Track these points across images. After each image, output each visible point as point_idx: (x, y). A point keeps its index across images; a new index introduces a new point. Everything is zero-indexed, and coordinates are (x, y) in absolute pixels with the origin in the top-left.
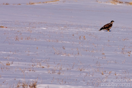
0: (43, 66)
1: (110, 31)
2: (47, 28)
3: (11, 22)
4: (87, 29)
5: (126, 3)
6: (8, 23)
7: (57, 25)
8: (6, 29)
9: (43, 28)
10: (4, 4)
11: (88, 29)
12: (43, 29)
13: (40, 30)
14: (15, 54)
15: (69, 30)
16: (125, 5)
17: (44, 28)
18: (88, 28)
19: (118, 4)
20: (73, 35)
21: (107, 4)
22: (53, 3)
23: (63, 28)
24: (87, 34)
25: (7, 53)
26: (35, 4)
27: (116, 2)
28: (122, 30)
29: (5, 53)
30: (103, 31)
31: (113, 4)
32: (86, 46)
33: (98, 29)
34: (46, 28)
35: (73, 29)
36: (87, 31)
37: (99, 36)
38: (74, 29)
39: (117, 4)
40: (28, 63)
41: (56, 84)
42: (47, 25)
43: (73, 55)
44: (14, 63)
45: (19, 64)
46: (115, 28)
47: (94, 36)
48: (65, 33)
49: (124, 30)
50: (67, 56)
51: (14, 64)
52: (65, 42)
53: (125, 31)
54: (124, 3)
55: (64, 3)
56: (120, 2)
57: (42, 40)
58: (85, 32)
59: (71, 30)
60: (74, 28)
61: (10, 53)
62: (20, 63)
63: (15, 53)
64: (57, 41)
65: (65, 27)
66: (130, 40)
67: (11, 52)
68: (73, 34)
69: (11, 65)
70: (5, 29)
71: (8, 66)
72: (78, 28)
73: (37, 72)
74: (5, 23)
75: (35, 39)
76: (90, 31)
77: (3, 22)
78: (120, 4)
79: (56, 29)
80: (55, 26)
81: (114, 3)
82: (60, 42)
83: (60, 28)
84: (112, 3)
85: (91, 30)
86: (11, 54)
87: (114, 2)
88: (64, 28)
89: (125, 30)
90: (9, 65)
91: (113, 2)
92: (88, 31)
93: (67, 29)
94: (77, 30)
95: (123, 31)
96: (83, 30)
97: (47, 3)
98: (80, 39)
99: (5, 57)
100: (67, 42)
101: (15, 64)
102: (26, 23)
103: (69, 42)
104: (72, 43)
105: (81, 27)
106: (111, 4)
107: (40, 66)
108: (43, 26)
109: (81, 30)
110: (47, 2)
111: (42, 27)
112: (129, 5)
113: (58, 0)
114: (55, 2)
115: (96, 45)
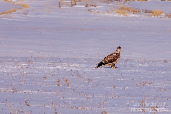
1: (116, 68)
4: (71, 65)
5: (146, 12)
7: (14, 60)
11: (74, 65)
15: (36, 67)
16: (143, 16)
18: (75, 63)
19: (131, 15)
20: (45, 78)
21: (109, 15)
22: (5, 17)
23: (25, 66)
24: (72, 74)
27: (126, 11)
30: (103, 68)
31: (122, 16)
32: (69, 98)
33: (92, 64)
35: (44, 66)
36: (71, 68)
37: (95, 78)
38: (47, 66)
39: (129, 15)
46: (126, 61)
47: (86, 78)
48: (30, 73)
49: (144, 65)
52: (30, 92)
53: (145, 67)
54: (142, 12)
55: (27, 15)
56: (135, 12)
58: (68, 71)
59: (40, 68)
60: (46, 63)
64: (15, 90)
65: (29, 62)
66: (156, 84)
68: (45, 76)
72: (53, 64)
76: (77, 69)
78: (135, 15)
79: (11, 68)
80: (9, 61)
81: (123, 13)
82: (20, 92)
83: (19, 65)
84: (118, 13)
85: (80, 67)
87: (124, 11)
88: (28, 64)
89: (146, 65)
91: (120, 11)
92: (74, 69)
93: (32, 67)
94: (53, 68)
95: (141, 67)
96: (64, 68)
98: (58, 85)
100: (34, 92)
103: (37, 92)
104: (44, 92)
105: (60, 61)
106: (117, 15)
109: (60, 67)
112: (153, 17)
113: (15, 11)
114: (8, 16)
115: (89, 96)
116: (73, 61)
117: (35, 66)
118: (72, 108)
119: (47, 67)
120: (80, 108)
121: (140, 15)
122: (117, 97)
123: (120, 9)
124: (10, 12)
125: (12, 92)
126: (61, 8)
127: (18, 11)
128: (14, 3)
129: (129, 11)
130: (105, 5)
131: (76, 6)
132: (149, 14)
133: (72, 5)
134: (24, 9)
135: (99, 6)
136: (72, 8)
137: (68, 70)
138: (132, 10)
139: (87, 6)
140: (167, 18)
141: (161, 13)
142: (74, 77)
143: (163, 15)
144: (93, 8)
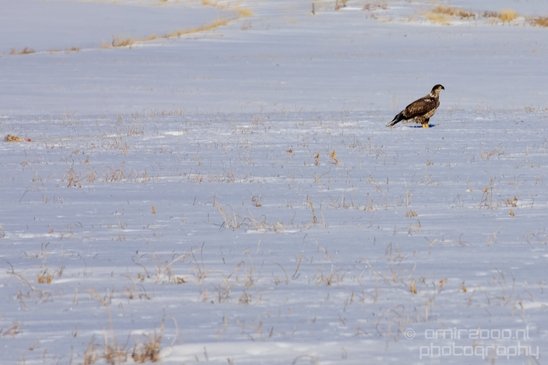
0: (181, 277)
1: (430, 126)
2: (186, 130)
3: (46, 117)
4: (340, 125)
5: (485, 15)
6: (33, 121)
7: (225, 119)
8: (30, 145)
9: (170, 133)
10: (13, 52)
11: (346, 124)
12: (172, 136)
13: (161, 142)
14: (67, 238)
15: (272, 131)
16: (482, 24)
17: (176, 133)
18: (348, 120)
19: (457, 23)
20: (290, 151)
21: (413, 23)
22: (204, 37)
23: (248, 129)
24: (343, 142)
25: (39, 236)
26: (134, 45)
27: (447, 16)
28: (479, 118)
29: (31, 236)
30: (404, 128)
31: (438, 24)
32: (340, 189)
33: (383, 120)
34: (181, 133)
35: (286, 128)
36: (341, 130)
37: (390, 147)
38: (293, 128)
39: (452, 23)
40: (123, 270)
41: (234, 341)
42: (186, 121)
43: (293, 228)
44: (65, 272)
45: (85, 274)
46: (450, 112)
47: (372, 148)
48: (259, 144)
49: (487, 119)
50: (273, 232)
51: (67, 277)
52: (261, 179)
53: (489, 122)
54: (477, 15)
55: (248, 31)
56: (464, 15)
57: (170, 179)
58: (336, 137)
59: (279, 132)
60: (291, 123)
61: (48, 235)
62: (89, 270)
63: (67, 235)
64: (230, 178)
65: (256, 122)
66: (512, 155)
67: (52, 232)
68: (290, 148)
69: (55, 282)
70: (22, 145)
71: (46, 284)
72: (305, 123)
73: (158, 299)
74: (24, 122)
75: (144, 176)
76: (354, 132)
77: (15, 122)
78: (465, 23)
79: (223, 134)
80: (216, 121)
81: (441, 18)
82: (242, 181)
83: (236, 129)
84: (430, 19)
85: (359, 128)
86: (55, 239)
87: (441, 15)
88: (254, 126)
89: (491, 118)
90: (49, 281)
91: (435, 15)
92: (347, 132)
93: (263, 131)
94: (304, 131)
95: (481, 122)
96: (328, 130)
97: (182, 36)
98: (316, 164)
99: (31, 253)
100: (268, 179)
101: (73, 276)
102: (104, 117)
103: (274, 179)
104: (289, 180)
105: (318, 117)
106: (428, 24)
107: (167, 278)
108: (170, 125)
109: (318, 129)
110: (179, 34)
111: (167, 129)
112: (500, 24)
113: (224, 24)
114: (210, 33)
115: (380, 183)
116: (345, 116)
117: (269, 128)
118: (347, 207)
119: (294, 131)
120: (362, 208)
121: (473, 22)
122: (436, 183)
123: (434, 11)
124: (214, 26)
125: (225, 182)
126: (317, 13)
127: (230, 24)
128: (222, 7)
129: (452, 14)
130: (405, 5)
131: (345, 9)
132: (492, 18)
133: (338, 8)
134: (242, 19)
135: (392, 8)
136: (337, 13)
137: (335, 134)
138: (458, 12)
139: (367, 7)
140: (528, 25)
141: (515, 16)
142: (348, 148)
143: (520, 19)
144: (380, 10)
